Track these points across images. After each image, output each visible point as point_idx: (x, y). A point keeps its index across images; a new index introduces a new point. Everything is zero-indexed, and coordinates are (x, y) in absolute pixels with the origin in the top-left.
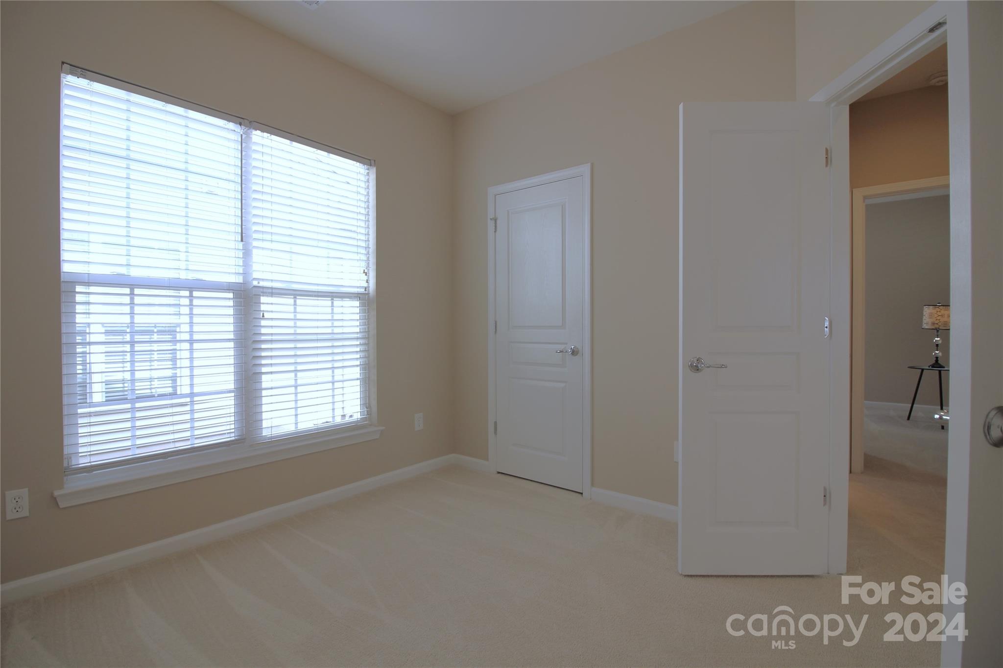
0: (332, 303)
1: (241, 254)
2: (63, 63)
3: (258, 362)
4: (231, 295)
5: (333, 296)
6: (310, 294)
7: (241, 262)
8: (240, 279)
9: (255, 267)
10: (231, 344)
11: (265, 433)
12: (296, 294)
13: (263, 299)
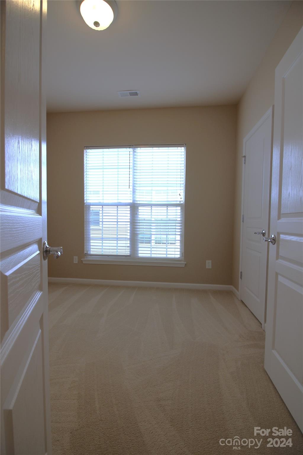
0: (167, 208)
1: (132, 193)
2: (85, 147)
3: (136, 230)
4: (129, 207)
5: (167, 205)
6: (157, 205)
7: (132, 195)
8: (131, 201)
9: (137, 196)
10: (129, 223)
11: (140, 255)
12: (151, 205)
13: (139, 208)
